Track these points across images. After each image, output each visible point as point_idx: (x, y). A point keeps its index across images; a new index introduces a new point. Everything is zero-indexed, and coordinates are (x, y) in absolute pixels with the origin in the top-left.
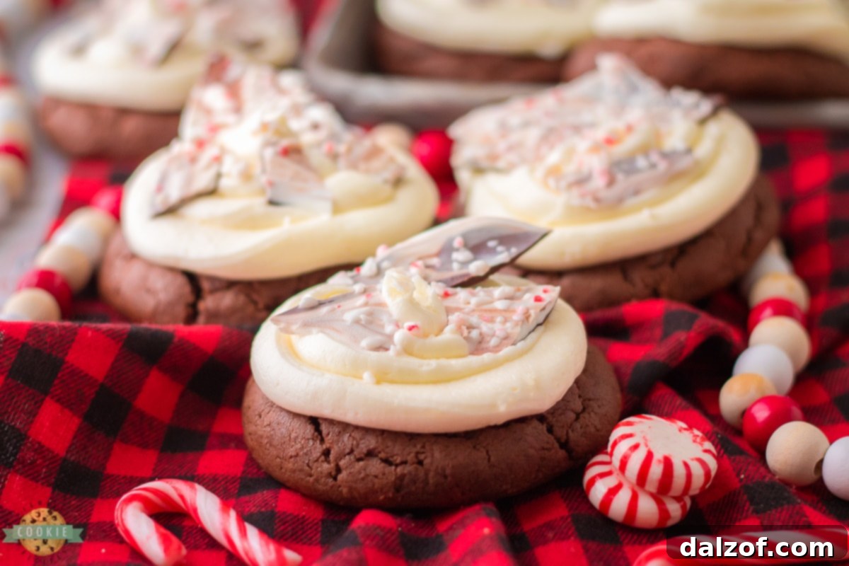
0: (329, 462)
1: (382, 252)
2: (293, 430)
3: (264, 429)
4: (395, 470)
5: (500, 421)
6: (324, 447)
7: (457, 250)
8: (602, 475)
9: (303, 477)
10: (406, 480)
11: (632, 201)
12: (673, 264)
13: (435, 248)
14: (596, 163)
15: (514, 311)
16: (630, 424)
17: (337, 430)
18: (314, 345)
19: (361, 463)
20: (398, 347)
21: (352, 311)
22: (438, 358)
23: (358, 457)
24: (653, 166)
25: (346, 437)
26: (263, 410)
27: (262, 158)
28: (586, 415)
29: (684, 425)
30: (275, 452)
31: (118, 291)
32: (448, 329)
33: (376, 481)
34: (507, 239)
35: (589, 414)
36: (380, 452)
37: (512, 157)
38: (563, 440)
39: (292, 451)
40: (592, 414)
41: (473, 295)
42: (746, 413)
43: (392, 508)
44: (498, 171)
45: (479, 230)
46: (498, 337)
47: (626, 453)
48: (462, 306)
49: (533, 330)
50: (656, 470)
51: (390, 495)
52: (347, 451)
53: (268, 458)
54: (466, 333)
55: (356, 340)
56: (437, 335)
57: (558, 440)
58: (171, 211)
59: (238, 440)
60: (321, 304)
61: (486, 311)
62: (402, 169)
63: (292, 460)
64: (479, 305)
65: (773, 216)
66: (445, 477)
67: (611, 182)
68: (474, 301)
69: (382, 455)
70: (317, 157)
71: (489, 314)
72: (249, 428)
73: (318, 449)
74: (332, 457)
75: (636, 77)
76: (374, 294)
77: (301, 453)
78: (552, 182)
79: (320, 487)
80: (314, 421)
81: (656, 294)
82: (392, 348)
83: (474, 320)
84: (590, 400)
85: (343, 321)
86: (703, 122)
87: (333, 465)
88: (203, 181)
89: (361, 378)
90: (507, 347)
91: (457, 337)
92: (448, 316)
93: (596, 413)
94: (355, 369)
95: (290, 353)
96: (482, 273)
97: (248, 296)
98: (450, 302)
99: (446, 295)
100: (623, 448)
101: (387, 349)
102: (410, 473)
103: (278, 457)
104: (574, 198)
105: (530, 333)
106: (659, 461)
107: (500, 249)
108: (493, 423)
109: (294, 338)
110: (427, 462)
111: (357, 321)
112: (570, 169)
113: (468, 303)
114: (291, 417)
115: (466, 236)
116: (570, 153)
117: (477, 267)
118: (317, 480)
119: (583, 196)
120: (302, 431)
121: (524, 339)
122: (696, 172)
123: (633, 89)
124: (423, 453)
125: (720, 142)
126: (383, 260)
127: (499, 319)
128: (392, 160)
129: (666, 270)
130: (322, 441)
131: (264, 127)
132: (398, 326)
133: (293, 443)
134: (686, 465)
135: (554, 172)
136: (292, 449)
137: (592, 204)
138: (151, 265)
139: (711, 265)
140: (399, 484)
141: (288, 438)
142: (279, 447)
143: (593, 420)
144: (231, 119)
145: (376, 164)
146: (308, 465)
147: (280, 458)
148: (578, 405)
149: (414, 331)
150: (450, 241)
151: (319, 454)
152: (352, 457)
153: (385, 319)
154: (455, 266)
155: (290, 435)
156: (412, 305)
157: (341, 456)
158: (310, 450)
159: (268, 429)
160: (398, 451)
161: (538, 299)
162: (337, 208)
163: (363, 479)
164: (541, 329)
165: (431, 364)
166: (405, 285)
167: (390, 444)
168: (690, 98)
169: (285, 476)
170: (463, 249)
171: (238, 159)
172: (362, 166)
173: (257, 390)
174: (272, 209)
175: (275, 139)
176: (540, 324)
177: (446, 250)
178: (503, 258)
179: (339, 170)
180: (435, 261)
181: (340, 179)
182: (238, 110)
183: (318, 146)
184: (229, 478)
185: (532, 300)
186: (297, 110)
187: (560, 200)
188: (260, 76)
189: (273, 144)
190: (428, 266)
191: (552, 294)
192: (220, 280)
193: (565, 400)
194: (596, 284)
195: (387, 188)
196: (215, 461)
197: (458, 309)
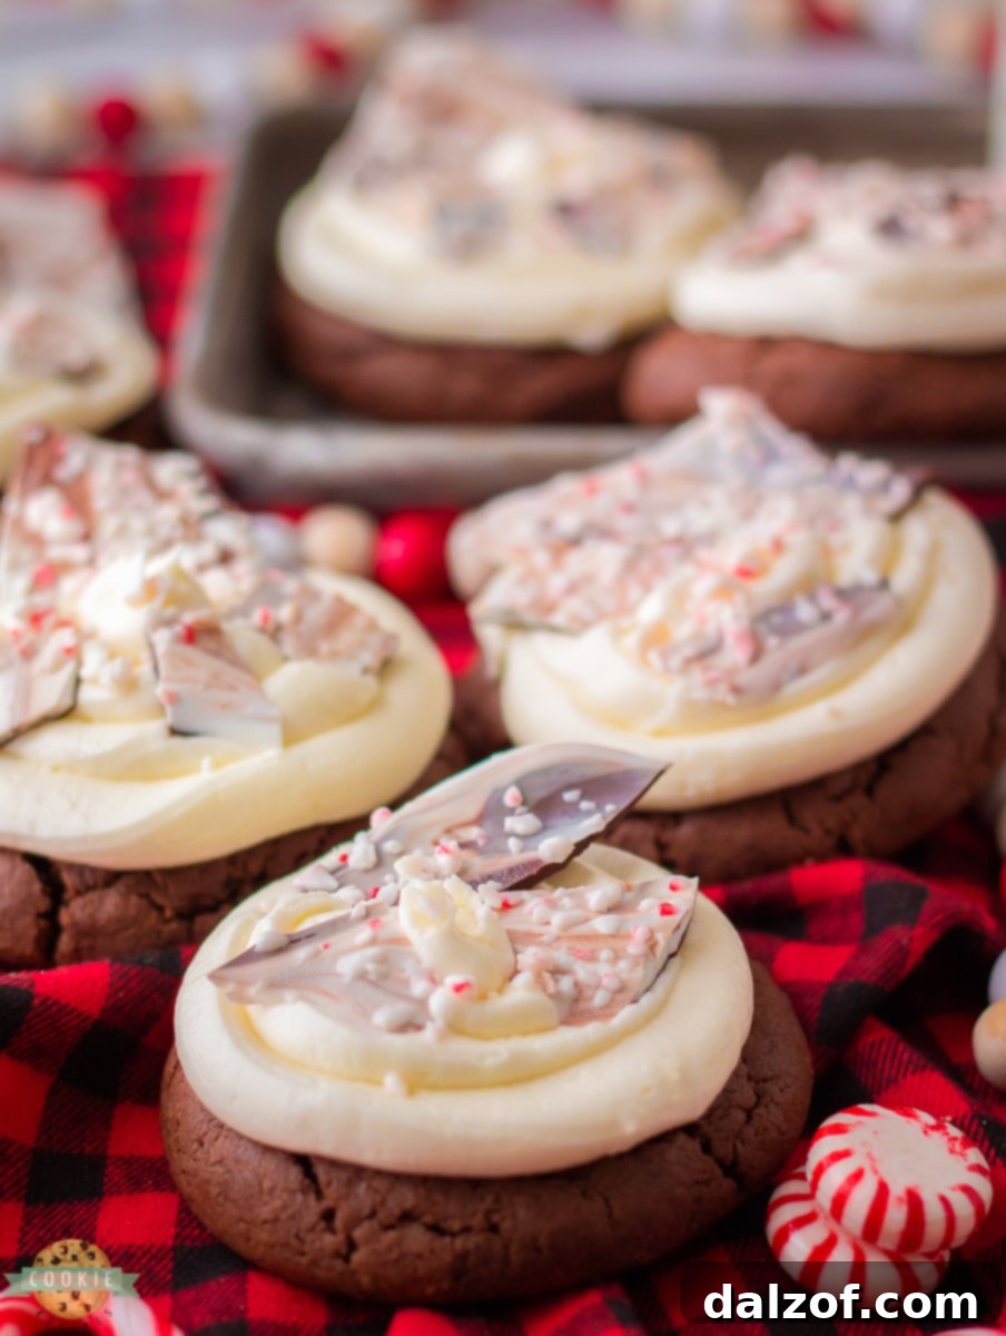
0: (332, 1230)
1: (381, 821)
2: (265, 1174)
4: (452, 1243)
5: (625, 1144)
6: (327, 1203)
7: (511, 812)
8: (800, 1222)
9: (287, 1254)
10: (472, 1259)
11: (795, 687)
12: (870, 791)
13: (472, 810)
14: (728, 618)
15: (628, 937)
16: (839, 1129)
17: (344, 1176)
18: (289, 1021)
19: (391, 1235)
20: (439, 1023)
21: (351, 956)
22: (507, 1036)
23: (385, 1221)
24: (826, 617)
25: (362, 1188)
26: (206, 1134)
27: (150, 647)
28: (761, 1110)
29: (927, 1118)
30: (234, 1211)
32: (520, 980)
33: (419, 1263)
34: (596, 785)
35: (767, 1106)
36: (422, 1213)
37: (574, 606)
38: (728, 1161)
39: (265, 1212)
40: (772, 1107)
41: (553, 905)
43: (450, 1305)
44: (554, 630)
45: (546, 771)
46: (606, 989)
47: (842, 1188)
48: (537, 929)
49: (664, 968)
50: (896, 1217)
51: (445, 1285)
52: (366, 1211)
53: (223, 1219)
54: (551, 988)
55: (365, 1014)
56: (501, 990)
57: (720, 1162)
59: (157, 1173)
60: (293, 941)
61: (579, 938)
62: (390, 640)
63: (268, 1227)
64: (567, 926)
66: (538, 1250)
67: (757, 655)
68: (557, 919)
69: (428, 1219)
70: (242, 633)
71: (586, 947)
72: (182, 1163)
73: (314, 1208)
74: (339, 1222)
75: (771, 429)
76: (384, 919)
77: (284, 1216)
78: (654, 657)
79: (320, 1273)
80: (304, 1161)
81: (844, 848)
82: (429, 1025)
83: (561, 956)
84: (765, 1080)
85: (337, 975)
86: (897, 517)
87: (340, 1237)
88: (50, 695)
89: (379, 1083)
90: (623, 1007)
91: (538, 996)
92: (516, 952)
93: (777, 1104)
94: (368, 1068)
95: (250, 1039)
96: (560, 859)
97: (145, 896)
98: (514, 921)
99: (506, 906)
100: (835, 1178)
101: (419, 1028)
102: (477, 1246)
103: (240, 1219)
104: (695, 685)
105: (658, 975)
106: (900, 1200)
107: (585, 805)
108: (614, 1149)
109: (252, 1009)
110: (506, 1226)
111: (361, 976)
112: (683, 631)
113: (548, 923)
114: (259, 1150)
115: (520, 783)
116: (680, 596)
117: (550, 848)
118: (314, 1262)
119: (712, 683)
120: (281, 1177)
121: (648, 990)
122: (901, 622)
123: (770, 456)
124: (497, 1210)
125: (932, 555)
126: (386, 837)
127: (605, 954)
128: (372, 626)
129: (858, 801)
130: (319, 1195)
131: (150, 588)
133: (266, 1198)
134: (944, 1201)
135: (656, 638)
136: (266, 1209)
137: (730, 699)
139: (933, 785)
140: (459, 1268)
141: (256, 1188)
142: (242, 1202)
143: (773, 1118)
144: (79, 553)
145: (346, 638)
146: (297, 1237)
147: (246, 1223)
148: (747, 1095)
149: (465, 993)
150: (496, 796)
151: (315, 1218)
152: (374, 1223)
153: (408, 968)
154: (513, 843)
155: (260, 1184)
156: (455, 940)
157: (355, 1221)
158: (299, 1211)
159: (219, 1169)
160: (453, 1212)
161: (666, 910)
162: (291, 735)
163: (397, 1261)
164: (676, 962)
165: (497, 1052)
166: (440, 906)
167: (439, 1199)
168: (871, 472)
169: (258, 1253)
170: (520, 810)
171: (111, 655)
172: (324, 647)
173: (189, 1094)
174: (178, 741)
175: (170, 611)
176: (672, 956)
177: (492, 812)
178: (593, 823)
179: (285, 659)
180: (474, 833)
181: (290, 679)
182: (87, 537)
183: (243, 611)
184: (154, 1250)
185: (657, 911)
186: (191, 528)
187: (673, 691)
188: (119, 467)
189: (168, 623)
190: (464, 846)
191: (686, 893)
192: (93, 870)
193: (727, 1092)
194: (741, 833)
195: (370, 682)
196: (126, 1218)
197: (530, 937)
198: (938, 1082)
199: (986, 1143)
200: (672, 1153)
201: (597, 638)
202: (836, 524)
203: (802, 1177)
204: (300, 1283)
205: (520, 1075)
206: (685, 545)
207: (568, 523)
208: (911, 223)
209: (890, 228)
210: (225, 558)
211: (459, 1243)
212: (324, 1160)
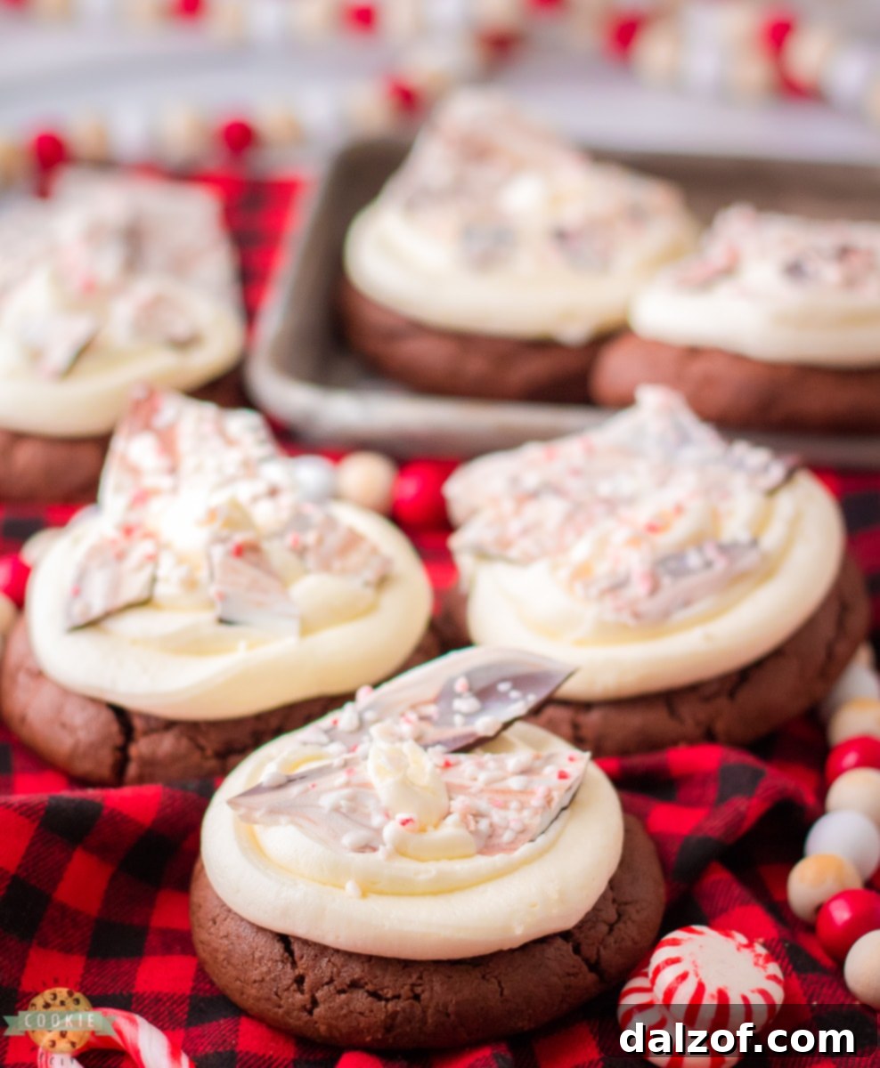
0: (302, 992)
1: (365, 696)
2: (257, 948)
3: (220, 941)
4: (386, 1006)
5: (516, 944)
6: (297, 972)
7: (459, 696)
9: (269, 1006)
10: (399, 1018)
11: (681, 616)
12: (732, 694)
13: (431, 692)
14: (635, 562)
15: (532, 793)
16: (675, 943)
17: (312, 952)
18: (282, 838)
19: (343, 996)
20: (389, 846)
21: (331, 794)
22: (438, 859)
23: (339, 988)
24: (708, 564)
25: (324, 962)
26: (218, 915)
27: (209, 557)
28: (621, 925)
29: (741, 939)
30: (234, 973)
31: (23, 719)
32: (450, 820)
33: (362, 1018)
34: (522, 681)
35: (625, 923)
36: (366, 984)
37: (526, 544)
38: (593, 961)
39: (255, 975)
40: (629, 923)
41: (481, 766)
43: (383, 1050)
44: (510, 561)
45: (487, 668)
46: (512, 829)
47: (671, 984)
48: (467, 782)
49: (556, 818)
51: (380, 1036)
52: (326, 980)
53: (225, 977)
54: (472, 826)
55: (337, 836)
56: (436, 826)
57: (586, 961)
58: (92, 624)
59: (182, 941)
60: (290, 781)
61: (498, 791)
62: (387, 562)
63: (256, 985)
64: (490, 782)
65: (860, 618)
66: (448, 1015)
67: (655, 589)
68: (483, 777)
69: (370, 987)
70: (277, 552)
71: (502, 797)
72: (201, 935)
73: (289, 974)
74: (306, 986)
75: (688, 419)
76: (358, 769)
77: (267, 978)
78: (578, 587)
79: (291, 1021)
80: (285, 940)
81: (710, 736)
82: (381, 848)
83: (483, 804)
84: (626, 904)
85: (319, 807)
86: (772, 492)
87: (307, 996)
88: (133, 588)
89: (343, 888)
90: (523, 844)
91: (462, 832)
92: (450, 799)
93: (633, 922)
94: (335, 876)
95: (253, 849)
96: (491, 733)
97: (192, 739)
98: (452, 776)
99: (447, 765)
100: (667, 977)
101: (374, 849)
102: (404, 1010)
103: (237, 979)
104: (607, 610)
105: (552, 822)
106: (712, 996)
107: (514, 694)
108: (506, 947)
109: (257, 828)
110: (425, 996)
111: (336, 809)
112: (602, 569)
113: (476, 779)
114: (255, 930)
115: (469, 675)
116: (603, 543)
117: (484, 724)
118: (288, 1013)
119: (619, 610)
120: (268, 950)
121: (543, 832)
122: (766, 570)
123: (684, 439)
124: (420, 985)
125: (795, 523)
126: (370, 707)
127: (514, 805)
128: (374, 551)
129: (722, 702)
130: (294, 964)
131: (212, 514)
132: (388, 816)
133: (257, 965)
134: (745, 999)
135: (582, 573)
136: (256, 972)
137: (631, 622)
138: (66, 692)
139: (781, 694)
140: (390, 1024)
141: (251, 957)
142: (240, 967)
143: (629, 931)
144: (165, 482)
145: (354, 559)
146: (276, 994)
147: (241, 982)
148: (611, 914)
149: (409, 826)
150: (451, 682)
151: (290, 982)
152: (332, 988)
153: (371, 804)
154: (458, 719)
155: (253, 954)
156: (406, 787)
157: (318, 985)
158: (279, 975)
159: (226, 942)
160: (388, 982)
161: (563, 776)
162: (307, 627)
163: (345, 1016)
164: (566, 813)
165: (429, 870)
166: (397, 762)
167: (379, 973)
168: (754, 457)
169: (247, 1003)
170: (467, 694)
171: (180, 560)
172: (337, 564)
173: (209, 886)
174: (224, 629)
175: (225, 533)
176: (564, 809)
177: (446, 695)
178: (519, 706)
179: (307, 572)
181: (311, 588)
182: (173, 470)
183: (279, 534)
184: (176, 998)
185: (555, 776)
186: (249, 468)
187: (591, 613)
188: (200, 420)
189: (222, 540)
190: (423, 718)
191: (580, 763)
192: (157, 719)
193: (596, 909)
194: (635, 721)
195: (369, 593)
196: (157, 973)
197: (462, 789)
198: (757, 912)
199: (786, 960)
200: (550, 952)
201: (539, 570)
202: (726, 495)
203: (646, 975)
204: (279, 1029)
205: (444, 888)
206: (611, 505)
207: (531, 480)
208: (810, 267)
209: (794, 270)
210: (273, 492)
212: (298, 939)
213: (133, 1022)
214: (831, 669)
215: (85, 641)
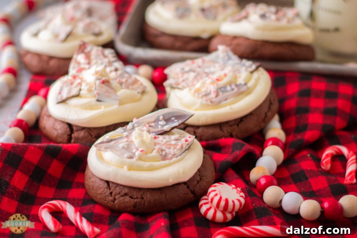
0: (111, 196)
1: (135, 120)
2: (100, 185)
3: (91, 183)
4: (134, 200)
5: (170, 184)
6: (111, 191)
7: (161, 121)
8: (205, 204)
9: (103, 201)
10: (138, 204)
11: (224, 103)
12: (238, 125)
13: (153, 120)
14: (212, 88)
15: (178, 145)
16: (215, 186)
17: (115, 186)
18: (108, 155)
19: (123, 198)
20: (137, 157)
21: (122, 144)
22: (150, 161)
23: (122, 195)
24: (233, 89)
25: (118, 188)
26: (91, 177)
27: (95, 84)
28: (201, 182)
29: (234, 186)
30: (94, 192)
31: (45, 128)
32: (154, 151)
33: (127, 204)
34: (178, 117)
36: (129, 194)
37: (184, 84)
38: (192, 191)
39: (99, 192)
40: (203, 181)
41: (164, 138)
42: (258, 181)
43: (133, 213)
44: (179, 89)
45: (169, 113)
46: (171, 154)
47: (213, 197)
48: (160, 142)
49: (184, 152)
50: (223, 203)
51: (132, 209)
52: (118, 193)
53: (92, 193)
54: (160, 153)
55: (123, 155)
56: (151, 153)
57: (191, 191)
58: (63, 101)
59: (82, 185)
60: (112, 140)
61: (168, 144)
62: (145, 87)
63: (100, 195)
64: (166, 142)
65: (275, 106)
66: (151, 203)
67: (217, 96)
68: (164, 141)
69: (130, 195)
70: (114, 83)
71: (169, 146)
72: (86, 182)
73: (108, 192)
74: (113, 195)
75: (231, 54)
76: (130, 137)
77: (103, 193)
78: (196, 94)
79: (109, 205)
80: (108, 182)
81: (231, 136)
82: (135, 158)
83: (164, 148)
84: (203, 176)
85: (119, 147)
86: (252, 72)
87: (113, 198)
88: (74, 92)
89: (123, 168)
90: (174, 158)
91: (157, 154)
92: (155, 146)
93: (205, 181)
94: (121, 165)
95: (100, 158)
96: (168, 130)
97: (89, 133)
98: (156, 141)
99: (155, 138)
100: (212, 195)
101: (133, 158)
102: (139, 202)
103: (95, 193)
104: (204, 101)
105: (183, 153)
106: (224, 200)
107: (176, 121)
108: (168, 185)
109: (102, 152)
110: (145, 198)
111: (123, 148)
112: (203, 90)
113: (163, 141)
114: (100, 180)
115: (164, 115)
116: (204, 83)
117: (167, 128)
118: (108, 202)
119: (207, 100)
120: (103, 185)
121: (180, 155)
122: (248, 92)
123: (229, 59)
124: (143, 195)
125: (257, 80)
126: (135, 123)
127: (172, 148)
128: (142, 84)
129: (235, 127)
130: (110, 189)
131: (97, 73)
132: (137, 150)
133: (100, 189)
134: (233, 202)
135: (198, 91)
136: (100, 191)
137: (210, 104)
138: (56, 120)
139: (252, 125)
140: (135, 205)
141: (98, 187)
142: (96, 190)
143: (203, 183)
144: (87, 66)
145: (136, 86)
146: (105, 197)
147: (96, 194)
148: (198, 178)
149: (142, 152)
150: (159, 117)
151: (108, 194)
152: (120, 195)
153: (133, 147)
154: (160, 126)
155: (99, 186)
156: (143, 142)
157: (116, 195)
158: (106, 192)
159: (92, 183)
160: (135, 194)
161: (186, 141)
162: (121, 103)
163: (123, 203)
165: (148, 164)
166: (141, 136)
167: (132, 191)
168: (248, 63)
169: (97, 200)
170: (163, 120)
171: (87, 84)
172: (131, 87)
173: (89, 169)
174: (98, 103)
175: (100, 77)
176: (186, 150)
177: (157, 120)
178: (176, 124)
179: (122, 89)
180: (153, 124)
181: (122, 92)
182: (89, 63)
183: (116, 79)
184: (79, 199)
185: (184, 141)
186: (110, 64)
187: (199, 101)
188: (98, 50)
189: (99, 79)
190: (150, 126)
191: (191, 138)
192: (79, 127)
193: (194, 177)
194: (211, 131)
195: (139, 95)
196: (75, 193)
197: (159, 144)
198: (241, 181)
199: (247, 193)
200: (180, 187)
201: (186, 90)
202: (239, 72)
203: (206, 195)
204: (105, 207)
205: (151, 169)
206: (207, 74)
207: (187, 69)
208: (267, 15)
209: (263, 16)
210: (116, 70)
211: (135, 200)
212: (111, 182)
213: (66, 204)
214: (266, 120)
215: (61, 106)
